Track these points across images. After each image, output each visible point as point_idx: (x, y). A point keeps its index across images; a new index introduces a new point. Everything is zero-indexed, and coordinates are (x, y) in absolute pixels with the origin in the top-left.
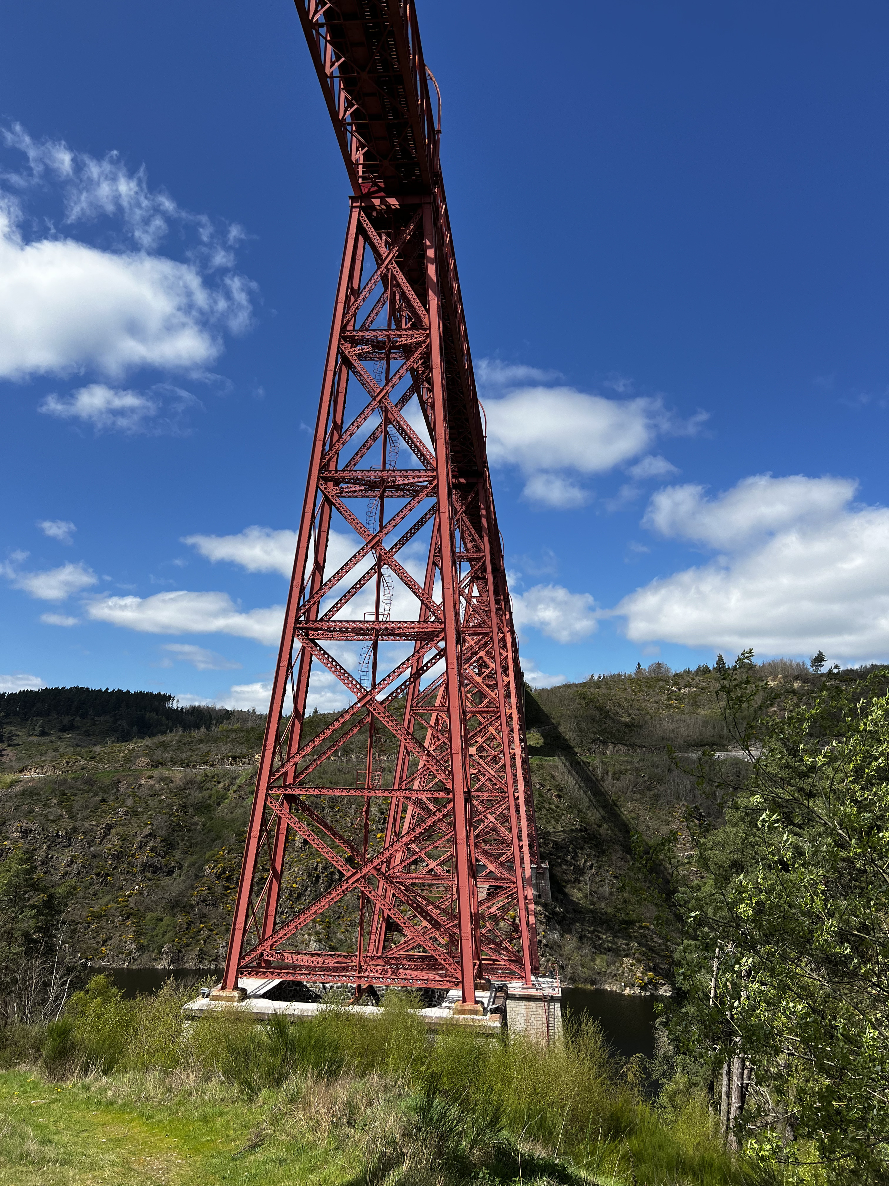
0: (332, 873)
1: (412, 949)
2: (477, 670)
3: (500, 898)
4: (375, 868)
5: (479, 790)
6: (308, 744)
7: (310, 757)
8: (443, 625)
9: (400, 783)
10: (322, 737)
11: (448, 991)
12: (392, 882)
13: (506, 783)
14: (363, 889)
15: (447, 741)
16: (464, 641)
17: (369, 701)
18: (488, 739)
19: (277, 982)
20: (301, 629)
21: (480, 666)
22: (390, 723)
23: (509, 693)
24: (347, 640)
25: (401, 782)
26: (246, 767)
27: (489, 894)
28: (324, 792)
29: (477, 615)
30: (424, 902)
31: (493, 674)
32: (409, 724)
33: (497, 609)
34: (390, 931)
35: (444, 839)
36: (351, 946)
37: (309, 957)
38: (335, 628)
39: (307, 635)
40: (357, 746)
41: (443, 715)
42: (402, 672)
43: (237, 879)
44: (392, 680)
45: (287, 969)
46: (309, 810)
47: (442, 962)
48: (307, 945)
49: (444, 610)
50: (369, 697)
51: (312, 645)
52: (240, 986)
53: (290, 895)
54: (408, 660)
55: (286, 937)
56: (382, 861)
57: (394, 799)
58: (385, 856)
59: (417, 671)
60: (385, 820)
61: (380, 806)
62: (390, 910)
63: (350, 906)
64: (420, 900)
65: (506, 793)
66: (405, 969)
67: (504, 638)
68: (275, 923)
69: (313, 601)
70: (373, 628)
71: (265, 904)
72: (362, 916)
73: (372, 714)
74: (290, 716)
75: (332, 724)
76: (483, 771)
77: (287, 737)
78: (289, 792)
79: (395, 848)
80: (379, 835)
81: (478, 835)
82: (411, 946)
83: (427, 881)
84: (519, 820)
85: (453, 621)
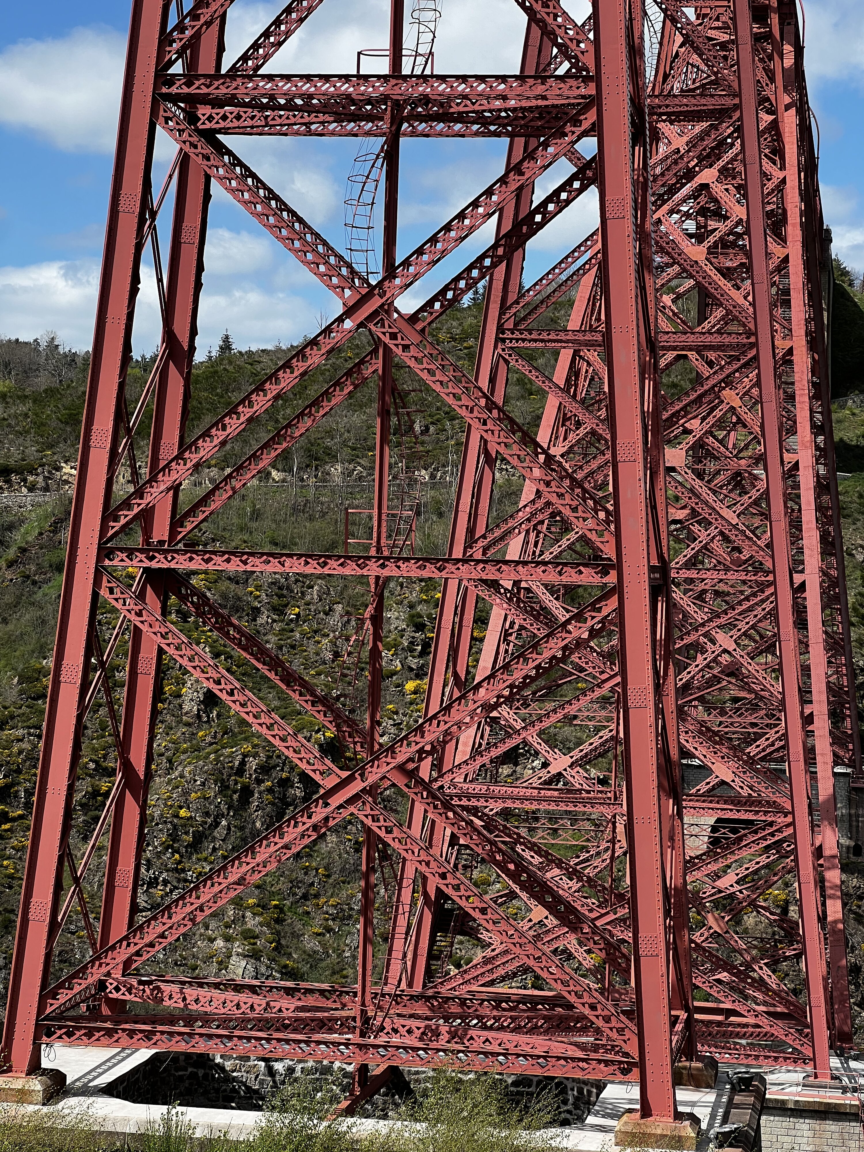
0: (285, 783)
1: (503, 979)
2: (690, 226)
3: (745, 853)
4: (401, 768)
5: (692, 563)
6: (206, 434)
7: (214, 472)
8: (593, 85)
9: (468, 546)
10: (246, 412)
11: (601, 1087)
12: (447, 806)
13: (770, 545)
14: (369, 822)
15: (603, 430)
16: (656, 137)
17: (375, 313)
18: (720, 424)
19: (143, 1055)
20: (174, 99)
21: (703, 212)
22: (439, 376)
23: (787, 292)
24: (310, 133)
25: (471, 540)
26: (38, 497)
27: (714, 842)
28: (256, 565)
29: (695, 58)
30: (537, 860)
31: (739, 236)
32: (492, 380)
33: (757, 38)
34: (445, 931)
35: (590, 696)
36: (337, 971)
37: (230, 995)
38: (272, 97)
39: (192, 118)
40: (344, 443)
41: (592, 355)
42: (472, 229)
43: (29, 793)
44: (444, 253)
45: (172, 1023)
46: (217, 615)
47: (587, 1011)
48: (223, 965)
49: (597, 41)
50: (375, 303)
51: (209, 150)
52: (45, 1064)
53: (174, 837)
54: (489, 192)
55: (165, 942)
56: (421, 751)
57: (453, 585)
58: (429, 737)
59: (517, 225)
60: (426, 645)
61: (411, 606)
62: (443, 876)
63: (336, 868)
64: (527, 854)
65: (767, 573)
66: (485, 1027)
67: (775, 126)
68: (135, 909)
69: (205, 14)
70: (385, 98)
71: (106, 858)
72: (368, 890)
73: (387, 350)
74: (153, 359)
75: (273, 377)
76: (705, 513)
77: (148, 415)
78: (160, 563)
79: (457, 714)
80: (410, 686)
81: (687, 687)
82: (501, 972)
83: (543, 806)
84: (804, 646)
85: (625, 73)
